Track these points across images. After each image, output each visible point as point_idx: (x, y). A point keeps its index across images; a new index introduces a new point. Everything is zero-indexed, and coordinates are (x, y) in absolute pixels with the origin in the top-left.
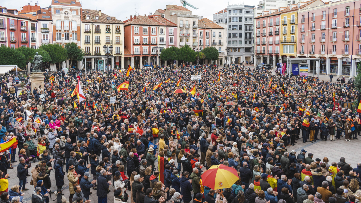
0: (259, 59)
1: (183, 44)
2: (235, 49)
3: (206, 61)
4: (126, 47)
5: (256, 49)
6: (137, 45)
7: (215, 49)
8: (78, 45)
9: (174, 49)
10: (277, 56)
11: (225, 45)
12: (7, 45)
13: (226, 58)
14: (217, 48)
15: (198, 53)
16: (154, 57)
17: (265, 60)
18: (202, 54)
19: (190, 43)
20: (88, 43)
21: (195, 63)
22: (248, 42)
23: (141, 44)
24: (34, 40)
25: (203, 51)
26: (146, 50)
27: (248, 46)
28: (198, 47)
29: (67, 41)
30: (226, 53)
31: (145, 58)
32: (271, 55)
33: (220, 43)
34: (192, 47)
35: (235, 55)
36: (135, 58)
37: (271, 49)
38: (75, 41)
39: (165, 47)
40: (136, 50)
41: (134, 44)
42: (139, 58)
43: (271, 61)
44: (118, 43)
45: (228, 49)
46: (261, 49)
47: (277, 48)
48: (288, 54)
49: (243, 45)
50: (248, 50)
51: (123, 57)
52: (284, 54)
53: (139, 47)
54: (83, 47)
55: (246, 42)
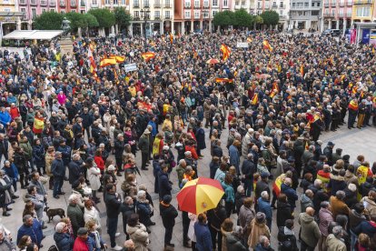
0: (326, 23)
1: (239, 7)
2: (300, 12)
3: (265, 26)
4: (177, 11)
5: (324, 12)
6: (188, 8)
7: (275, 13)
8: (127, 9)
9: (228, 13)
10: (349, 20)
11: (288, 8)
12: (56, 10)
13: (289, 22)
14: (278, 11)
15: (255, 17)
16: (206, 22)
17: (334, 25)
18: (259, 18)
19: (247, 6)
20: (136, 7)
21: (251, 28)
22: (316, 4)
23: (192, 8)
24: (83, 5)
25: (262, 15)
26: (197, 14)
27: (316, 8)
28: (255, 11)
29: (116, 5)
30: (288, 17)
31: (197, 22)
32: (341, 20)
33: (282, 6)
34: (248, 11)
35: (299, 19)
36: (185, 23)
37: (341, 12)
38: (123, 5)
39: (218, 11)
40: (186, 14)
41: (185, 8)
42: (190, 23)
43: (341, 26)
44: (168, 7)
45: (291, 12)
46: (330, 12)
47: (349, 11)
48: (362, 18)
49: (310, 8)
50: (315, 13)
51: (173, 21)
52: (357, 18)
53: (190, 11)
54: (132, 12)
55: (313, 5)
